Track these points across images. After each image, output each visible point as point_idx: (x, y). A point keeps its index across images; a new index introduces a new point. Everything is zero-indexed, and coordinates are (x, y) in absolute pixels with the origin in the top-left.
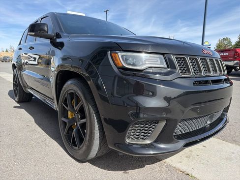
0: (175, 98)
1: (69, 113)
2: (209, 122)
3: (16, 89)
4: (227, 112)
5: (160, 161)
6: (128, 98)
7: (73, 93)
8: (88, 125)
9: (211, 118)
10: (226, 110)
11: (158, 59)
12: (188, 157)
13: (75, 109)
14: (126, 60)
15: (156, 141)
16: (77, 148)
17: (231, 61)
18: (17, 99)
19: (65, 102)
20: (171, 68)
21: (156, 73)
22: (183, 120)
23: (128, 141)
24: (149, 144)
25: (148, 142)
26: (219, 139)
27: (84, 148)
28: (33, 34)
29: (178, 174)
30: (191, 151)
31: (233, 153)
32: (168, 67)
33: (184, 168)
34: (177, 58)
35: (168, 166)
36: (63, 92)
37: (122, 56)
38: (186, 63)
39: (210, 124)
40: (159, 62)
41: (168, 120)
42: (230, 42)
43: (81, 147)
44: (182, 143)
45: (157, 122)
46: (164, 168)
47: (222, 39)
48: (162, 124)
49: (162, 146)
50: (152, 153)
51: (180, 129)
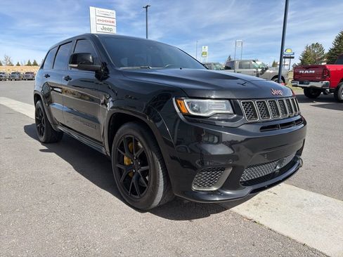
0: (242, 142)
1: (125, 158)
2: (278, 167)
3: (41, 126)
4: (300, 155)
5: (226, 209)
6: (196, 145)
7: (131, 138)
8: (151, 172)
9: (281, 162)
10: (299, 152)
11: (225, 105)
12: (256, 205)
13: (135, 154)
14: (192, 106)
15: (222, 188)
16: (138, 197)
17: (318, 81)
18: (42, 139)
19: (121, 147)
20: (238, 114)
21: (222, 120)
22: (249, 167)
23: (194, 188)
24: (215, 191)
25: (214, 189)
26: (292, 185)
27: (147, 196)
28: (76, 66)
29: (245, 221)
30: (259, 199)
31: (305, 200)
32: (235, 113)
33: (251, 216)
34: (243, 103)
35: (235, 214)
36: (119, 136)
37: (188, 103)
38: (253, 107)
39: (280, 170)
40: (225, 108)
41: (234, 167)
42: (321, 49)
43: (141, 195)
44: (248, 189)
45: (223, 169)
46: (231, 217)
47: (310, 45)
48: (229, 171)
49: (228, 193)
50: (218, 199)
51: (247, 175)
